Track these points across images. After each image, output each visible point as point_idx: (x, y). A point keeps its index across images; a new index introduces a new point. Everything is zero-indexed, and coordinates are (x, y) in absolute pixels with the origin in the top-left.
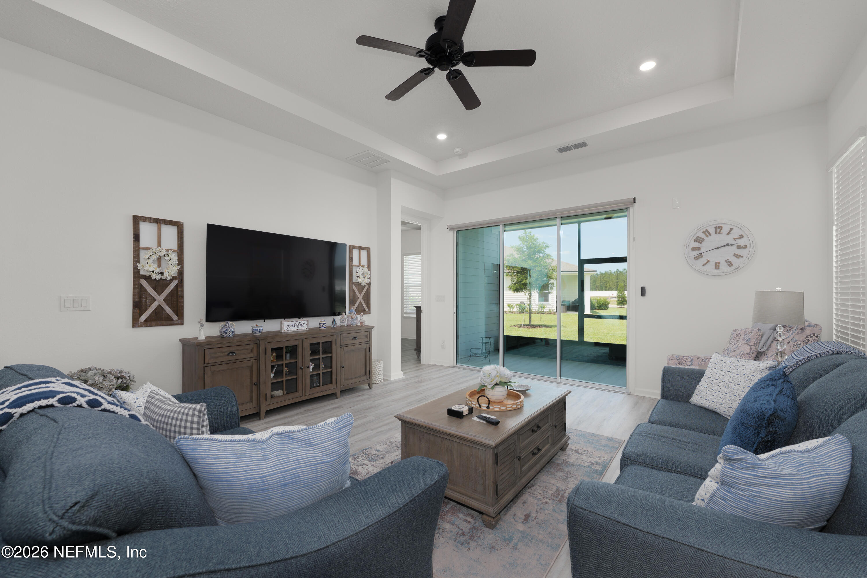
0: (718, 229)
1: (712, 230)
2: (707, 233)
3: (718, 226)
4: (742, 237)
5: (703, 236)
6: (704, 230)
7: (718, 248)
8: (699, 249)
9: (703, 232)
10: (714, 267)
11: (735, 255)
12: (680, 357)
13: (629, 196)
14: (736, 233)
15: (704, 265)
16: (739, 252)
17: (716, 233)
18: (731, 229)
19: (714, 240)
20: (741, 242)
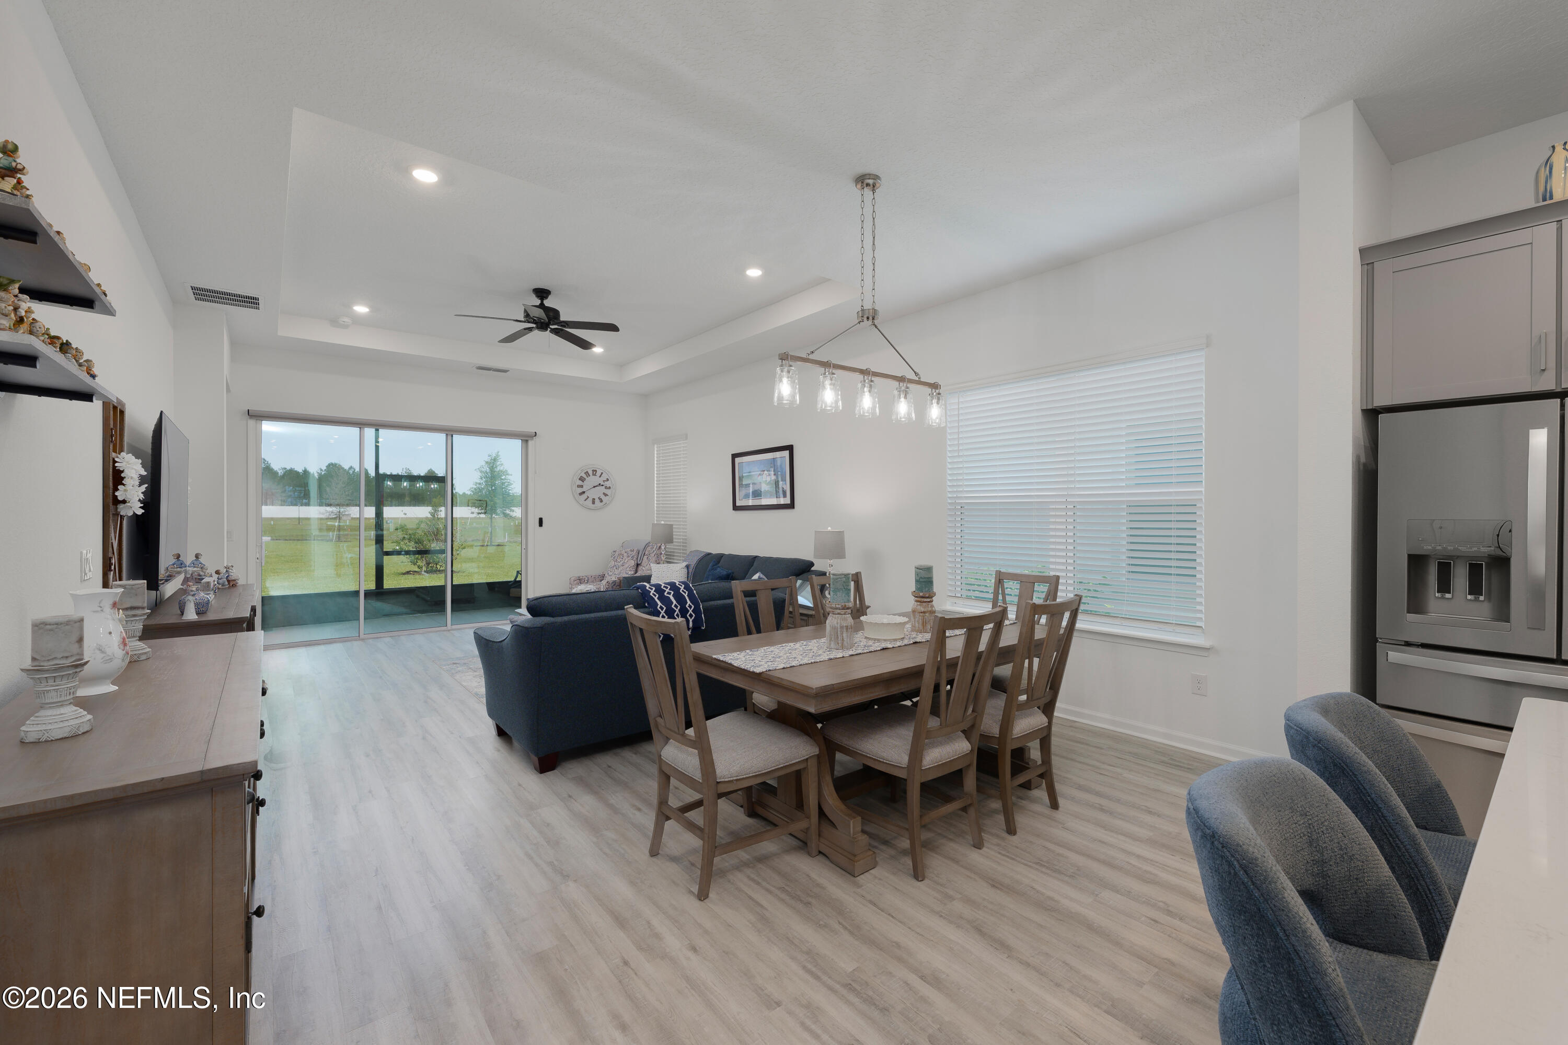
0: (594, 472)
1: (590, 473)
2: (587, 473)
3: (594, 469)
4: (608, 480)
5: (584, 476)
6: (586, 471)
7: (594, 487)
8: (582, 486)
9: (585, 473)
10: (591, 502)
11: (604, 494)
12: (581, 578)
13: (532, 430)
14: (604, 477)
15: (585, 500)
16: (607, 491)
17: (593, 475)
18: (602, 473)
19: (592, 481)
20: (608, 484)
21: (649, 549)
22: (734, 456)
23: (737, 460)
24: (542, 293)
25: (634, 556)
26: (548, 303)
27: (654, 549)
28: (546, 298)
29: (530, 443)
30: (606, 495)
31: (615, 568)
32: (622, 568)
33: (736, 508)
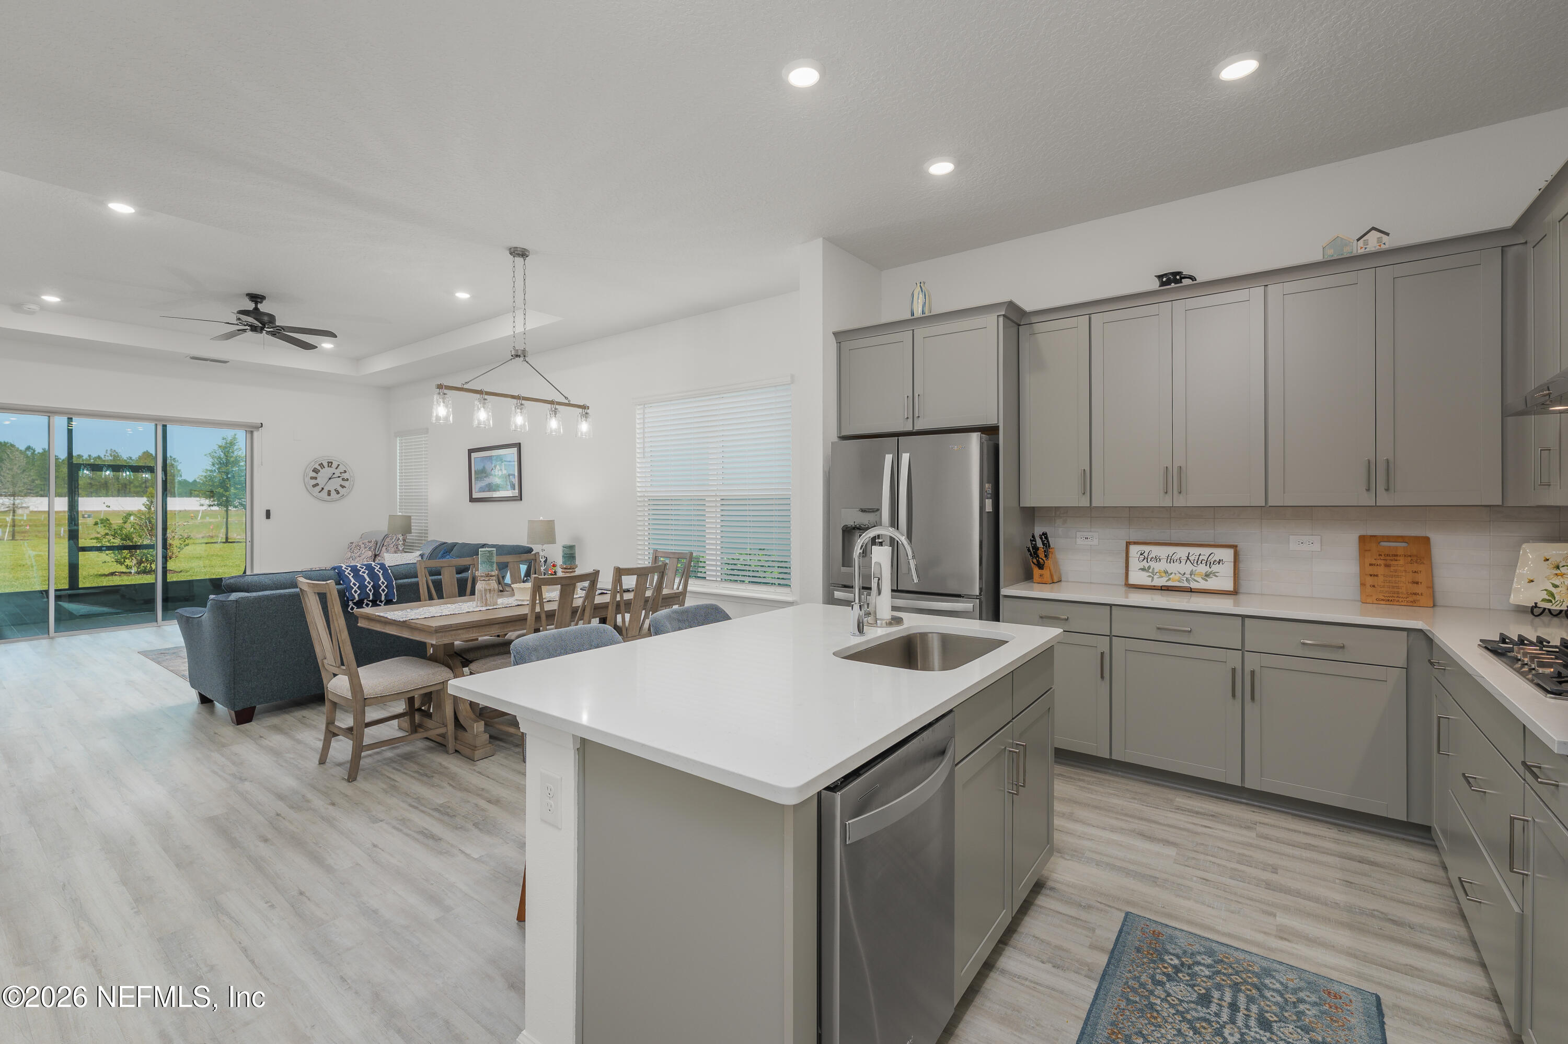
0: (330, 464)
1: (325, 464)
2: (321, 465)
3: (330, 461)
4: (345, 472)
5: (319, 468)
6: (320, 463)
7: (330, 479)
8: (316, 478)
9: (319, 465)
10: (327, 494)
11: (341, 485)
14: (341, 469)
15: (320, 492)
16: (344, 483)
17: (328, 467)
18: (339, 465)
19: (326, 473)
20: (345, 476)
21: (388, 540)
22: (471, 451)
23: (473, 455)
24: (256, 298)
25: (371, 547)
26: (263, 307)
27: (393, 540)
28: (261, 302)
29: (255, 434)
30: (343, 487)
31: (351, 559)
32: (358, 559)
33: (472, 500)
